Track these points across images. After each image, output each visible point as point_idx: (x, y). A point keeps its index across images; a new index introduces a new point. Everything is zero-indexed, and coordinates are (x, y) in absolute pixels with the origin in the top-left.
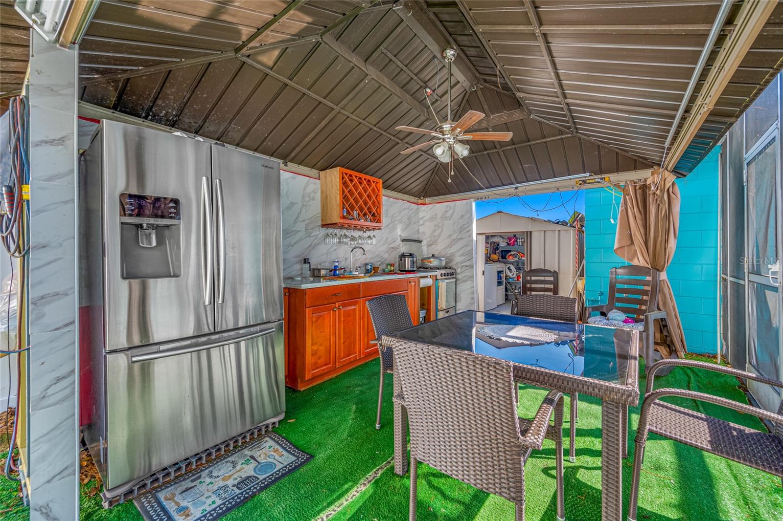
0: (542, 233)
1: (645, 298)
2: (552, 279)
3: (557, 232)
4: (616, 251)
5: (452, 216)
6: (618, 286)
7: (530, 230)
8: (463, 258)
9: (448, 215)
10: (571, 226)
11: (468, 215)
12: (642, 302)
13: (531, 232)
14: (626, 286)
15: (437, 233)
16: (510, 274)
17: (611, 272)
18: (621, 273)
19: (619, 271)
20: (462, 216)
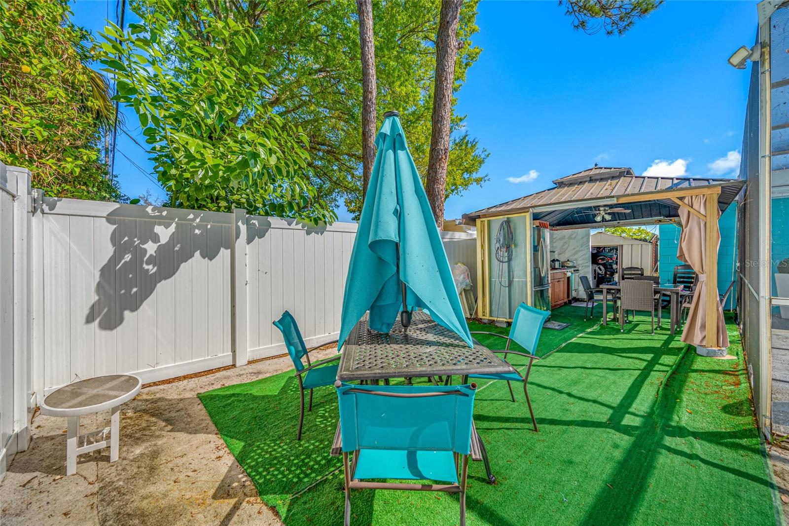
0: (630, 246)
1: (693, 280)
2: (640, 272)
3: (640, 246)
4: (678, 257)
5: (575, 238)
6: (678, 275)
7: (621, 244)
8: (583, 261)
9: (573, 236)
10: (650, 242)
11: (587, 237)
12: (691, 283)
13: (622, 245)
14: (683, 275)
15: (565, 247)
16: (600, 272)
17: (675, 269)
18: (681, 270)
19: (679, 268)
20: (583, 238)
